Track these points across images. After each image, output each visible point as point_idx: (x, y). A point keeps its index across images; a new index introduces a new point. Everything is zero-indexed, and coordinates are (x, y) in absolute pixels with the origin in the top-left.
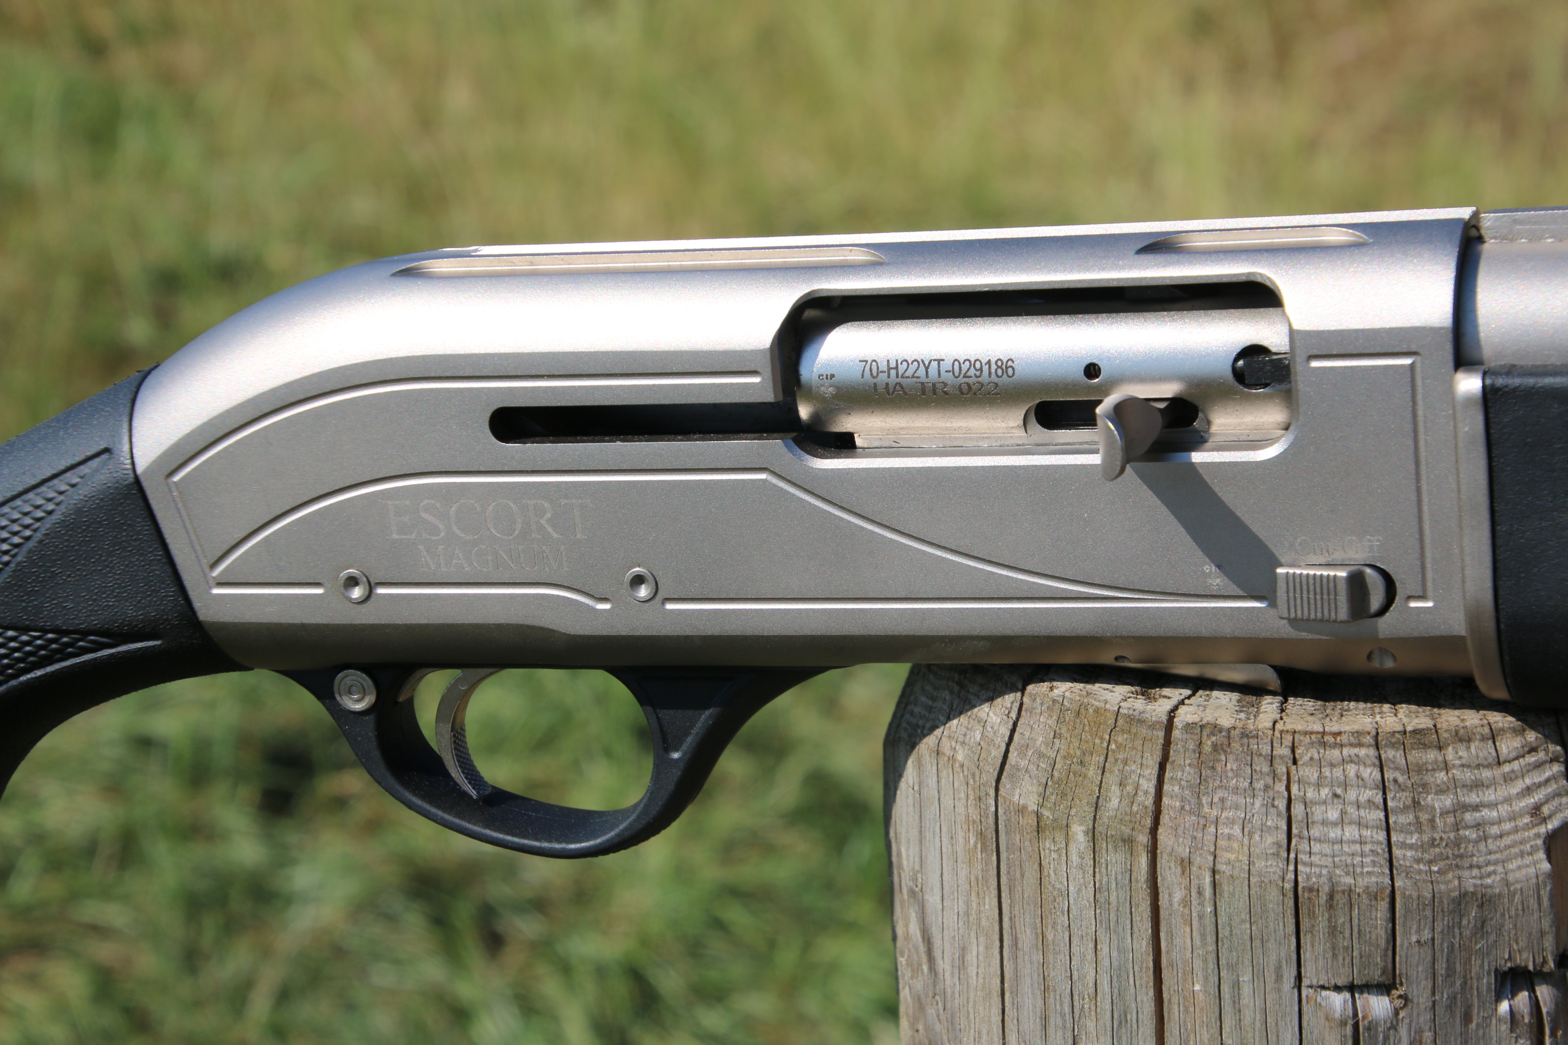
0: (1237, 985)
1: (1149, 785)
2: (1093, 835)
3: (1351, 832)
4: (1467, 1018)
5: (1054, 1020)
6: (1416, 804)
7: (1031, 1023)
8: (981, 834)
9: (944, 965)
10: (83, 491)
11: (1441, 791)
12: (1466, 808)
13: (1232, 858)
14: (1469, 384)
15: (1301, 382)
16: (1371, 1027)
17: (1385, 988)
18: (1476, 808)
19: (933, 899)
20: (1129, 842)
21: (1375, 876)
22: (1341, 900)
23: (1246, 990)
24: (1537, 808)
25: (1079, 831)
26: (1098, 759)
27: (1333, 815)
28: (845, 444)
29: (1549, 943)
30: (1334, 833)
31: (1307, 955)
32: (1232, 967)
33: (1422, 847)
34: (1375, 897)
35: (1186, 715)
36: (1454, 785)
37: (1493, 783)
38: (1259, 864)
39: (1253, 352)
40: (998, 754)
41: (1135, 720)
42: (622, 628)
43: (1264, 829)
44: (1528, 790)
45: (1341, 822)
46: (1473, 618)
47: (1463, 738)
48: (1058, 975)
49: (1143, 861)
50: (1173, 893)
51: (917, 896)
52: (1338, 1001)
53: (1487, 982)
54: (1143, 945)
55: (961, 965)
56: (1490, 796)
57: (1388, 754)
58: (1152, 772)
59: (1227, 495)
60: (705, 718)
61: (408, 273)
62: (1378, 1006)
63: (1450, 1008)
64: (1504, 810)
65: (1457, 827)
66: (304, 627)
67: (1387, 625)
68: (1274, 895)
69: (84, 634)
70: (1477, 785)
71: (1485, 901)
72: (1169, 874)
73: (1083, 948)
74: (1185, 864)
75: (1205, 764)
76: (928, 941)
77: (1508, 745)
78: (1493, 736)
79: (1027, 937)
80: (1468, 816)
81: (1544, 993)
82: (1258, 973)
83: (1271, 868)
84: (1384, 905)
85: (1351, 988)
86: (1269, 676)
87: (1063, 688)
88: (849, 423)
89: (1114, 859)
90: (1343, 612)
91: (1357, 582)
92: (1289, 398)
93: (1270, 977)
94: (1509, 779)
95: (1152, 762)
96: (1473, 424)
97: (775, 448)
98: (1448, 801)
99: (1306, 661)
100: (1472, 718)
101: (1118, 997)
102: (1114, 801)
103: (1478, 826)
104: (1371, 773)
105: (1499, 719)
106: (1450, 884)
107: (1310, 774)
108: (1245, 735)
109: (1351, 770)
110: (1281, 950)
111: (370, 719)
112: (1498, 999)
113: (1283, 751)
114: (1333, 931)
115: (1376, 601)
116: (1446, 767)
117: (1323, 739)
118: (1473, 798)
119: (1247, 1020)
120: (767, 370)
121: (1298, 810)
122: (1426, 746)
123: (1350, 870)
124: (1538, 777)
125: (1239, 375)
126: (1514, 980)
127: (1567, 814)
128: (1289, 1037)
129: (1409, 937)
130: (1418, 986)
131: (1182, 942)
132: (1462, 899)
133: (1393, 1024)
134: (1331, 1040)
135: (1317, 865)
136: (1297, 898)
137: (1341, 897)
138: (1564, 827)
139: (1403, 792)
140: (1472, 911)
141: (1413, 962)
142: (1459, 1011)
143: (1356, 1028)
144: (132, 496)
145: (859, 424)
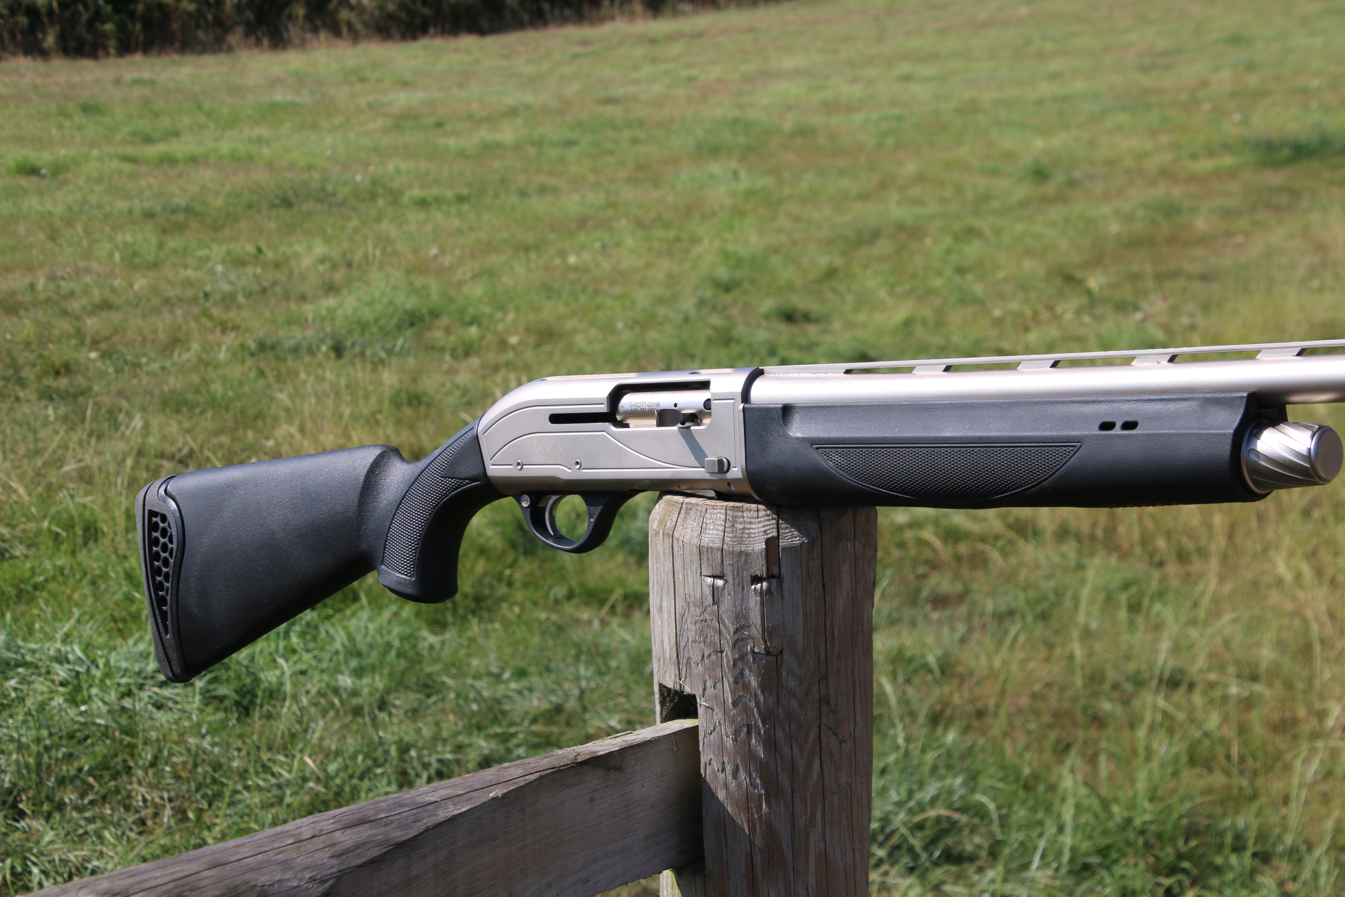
0: (688, 575)
1: (675, 519)
3: (715, 532)
4: (743, 589)
5: (659, 592)
6: (733, 525)
10: (467, 439)
11: (741, 523)
12: (747, 529)
13: (688, 538)
14: (741, 406)
15: (712, 407)
16: (718, 588)
17: (721, 577)
18: (749, 529)
20: (669, 535)
21: (718, 544)
22: (710, 550)
23: (690, 577)
24: (766, 531)
25: (661, 533)
26: (668, 514)
27: (712, 527)
28: (627, 426)
29: (765, 569)
30: (711, 532)
31: (703, 566)
32: (687, 570)
33: (732, 538)
34: (718, 549)
36: (744, 522)
37: (755, 523)
38: (693, 540)
39: (706, 401)
41: (677, 506)
42: (573, 477)
43: (696, 531)
44: (764, 526)
45: (714, 529)
47: (749, 511)
49: (671, 540)
50: (676, 549)
52: (710, 580)
53: (748, 579)
54: (671, 565)
56: (753, 526)
57: (729, 514)
59: (698, 438)
60: (599, 509)
62: (720, 583)
63: (738, 585)
64: (757, 530)
65: (743, 533)
66: (508, 477)
67: (729, 475)
68: (695, 548)
69: (464, 479)
70: (751, 523)
71: (747, 554)
72: (675, 543)
74: (678, 540)
75: (687, 513)
77: (761, 514)
78: (758, 511)
80: (746, 531)
81: (765, 584)
82: (693, 572)
83: (695, 541)
84: (721, 553)
85: (713, 577)
86: (714, 495)
88: (628, 421)
89: (666, 540)
90: (717, 470)
91: (720, 462)
93: (695, 572)
94: (759, 522)
95: (677, 516)
96: (741, 417)
97: (607, 425)
98: (742, 526)
100: (754, 506)
101: (668, 581)
102: (668, 525)
103: (749, 534)
104: (723, 517)
105: (761, 507)
106: (737, 549)
107: (708, 516)
108: (697, 505)
109: (719, 515)
110: (696, 565)
111: (529, 510)
112: (752, 584)
113: (704, 510)
114: (708, 559)
115: (726, 468)
116: (743, 517)
117: (713, 507)
118: (749, 526)
119: (691, 585)
120: (605, 402)
121: (704, 525)
122: (739, 511)
123: (713, 542)
124: (768, 523)
125: (704, 408)
126: (756, 579)
127: (775, 534)
128: (699, 591)
129: (726, 563)
130: (730, 578)
131: (678, 563)
132: (740, 553)
133: (724, 589)
134: (708, 592)
135: (706, 541)
136: (700, 549)
137: (710, 549)
138: (773, 537)
139: (731, 523)
140: (743, 557)
141: (728, 570)
142: (741, 586)
143: (714, 589)
144: (475, 440)
145: (630, 421)
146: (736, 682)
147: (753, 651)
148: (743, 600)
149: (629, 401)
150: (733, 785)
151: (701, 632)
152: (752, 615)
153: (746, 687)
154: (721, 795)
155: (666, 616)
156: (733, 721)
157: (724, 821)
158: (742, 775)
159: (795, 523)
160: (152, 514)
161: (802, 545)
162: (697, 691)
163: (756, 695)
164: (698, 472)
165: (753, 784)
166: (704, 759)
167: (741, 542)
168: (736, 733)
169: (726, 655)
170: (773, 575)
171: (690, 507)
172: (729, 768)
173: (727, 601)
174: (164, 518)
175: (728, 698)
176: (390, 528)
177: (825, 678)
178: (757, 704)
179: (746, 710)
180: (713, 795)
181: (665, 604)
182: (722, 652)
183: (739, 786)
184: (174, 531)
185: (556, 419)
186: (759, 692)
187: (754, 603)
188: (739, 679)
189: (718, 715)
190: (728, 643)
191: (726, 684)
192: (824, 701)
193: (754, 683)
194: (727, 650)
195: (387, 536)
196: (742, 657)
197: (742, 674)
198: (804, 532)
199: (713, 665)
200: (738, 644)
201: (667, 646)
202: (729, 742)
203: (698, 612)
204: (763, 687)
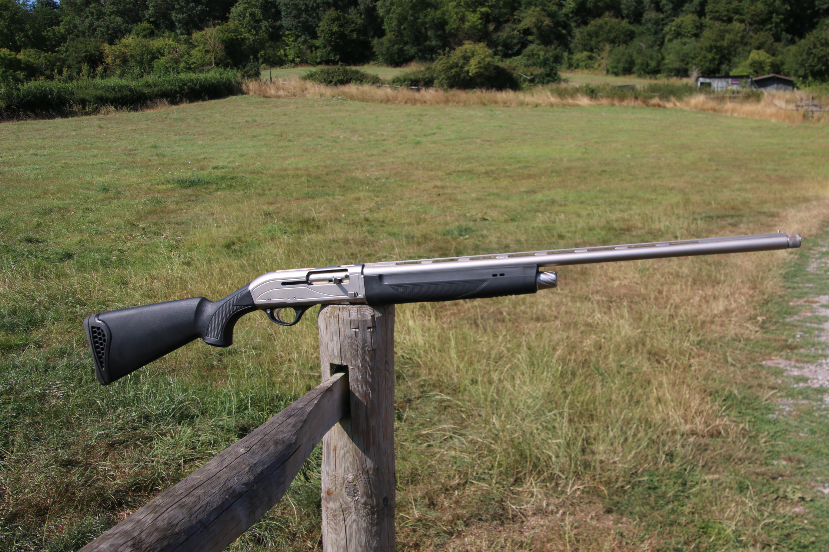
2: (334, 318)
3: (355, 315)
5: (331, 335)
7: (329, 336)
9: (322, 333)
10: (245, 293)
11: (362, 312)
12: (364, 313)
13: (345, 318)
14: (363, 277)
15: (350, 277)
17: (358, 329)
20: (337, 318)
21: (356, 318)
23: (346, 330)
24: (370, 313)
25: (332, 317)
26: (334, 311)
27: (353, 314)
28: (313, 285)
29: (372, 325)
30: (353, 316)
31: (351, 326)
32: (345, 328)
33: (361, 316)
39: (346, 275)
40: (326, 312)
41: (337, 307)
42: (293, 302)
43: (348, 316)
46: (364, 298)
47: (365, 308)
48: (331, 331)
50: (340, 321)
51: (320, 327)
53: (367, 328)
54: (338, 326)
55: (324, 332)
57: (358, 309)
58: (338, 312)
59: (344, 287)
60: (301, 310)
61: (274, 272)
64: (368, 313)
66: (264, 304)
67: (357, 298)
68: (348, 321)
69: (244, 306)
70: (365, 311)
71: (366, 321)
73: (333, 328)
74: (341, 319)
75: (343, 310)
76: (321, 331)
77: (368, 308)
79: (329, 329)
81: (371, 329)
83: (348, 318)
84: (358, 321)
85: (355, 329)
86: (348, 303)
87: (332, 305)
90: (354, 297)
91: (355, 294)
92: (349, 279)
93: (348, 328)
94: (368, 311)
95: (338, 310)
96: (363, 280)
97: (307, 285)
99: (352, 301)
100: (365, 306)
101: (336, 332)
102: (335, 315)
103: (365, 315)
104: (357, 311)
105: (368, 306)
106: (363, 319)
107: (350, 310)
108: (347, 308)
109: (355, 311)
110: (349, 325)
111: (269, 314)
113: (349, 308)
114: (353, 323)
115: (356, 296)
116: (363, 310)
117: (353, 308)
119: (347, 332)
120: (306, 278)
121: (350, 313)
122: (361, 309)
124: (371, 311)
125: (345, 277)
126: (369, 328)
127: (373, 314)
128: (350, 334)
129: (360, 324)
130: (361, 328)
131: (341, 325)
132: (364, 321)
133: (359, 332)
134: (353, 333)
135: (352, 318)
136: (350, 321)
137: (354, 320)
139: (359, 312)
140: (365, 321)
141: (360, 326)
142: (364, 331)
143: (356, 332)
144: (249, 292)
145: (314, 283)
146: (362, 360)
147: (368, 350)
148: (365, 335)
149: (312, 277)
150: (361, 391)
151: (351, 346)
152: (368, 339)
153: (366, 361)
154: (357, 394)
155: (335, 342)
156: (361, 372)
157: (358, 402)
158: (364, 387)
159: (378, 310)
160: (93, 327)
161: (381, 316)
162: (349, 364)
163: (369, 363)
164: (345, 297)
165: (368, 390)
166: (351, 384)
167: (364, 317)
168: (362, 375)
170: (374, 327)
171: (343, 308)
172: (360, 386)
173: (360, 336)
174: (99, 328)
175: (360, 365)
176: (209, 324)
177: (386, 356)
178: (369, 366)
179: (366, 368)
180: (354, 395)
181: (335, 339)
182: (358, 351)
183: (363, 391)
184: (105, 333)
185: (283, 284)
187: (368, 335)
188: (364, 360)
189: (356, 371)
190: (360, 348)
191: (359, 361)
192: (386, 362)
193: (368, 359)
194: (360, 350)
195: (208, 328)
196: (365, 352)
197: (364, 357)
198: (381, 312)
199: (355, 356)
200: (363, 348)
201: (335, 351)
202: (360, 378)
203: (349, 340)
204: (371, 360)
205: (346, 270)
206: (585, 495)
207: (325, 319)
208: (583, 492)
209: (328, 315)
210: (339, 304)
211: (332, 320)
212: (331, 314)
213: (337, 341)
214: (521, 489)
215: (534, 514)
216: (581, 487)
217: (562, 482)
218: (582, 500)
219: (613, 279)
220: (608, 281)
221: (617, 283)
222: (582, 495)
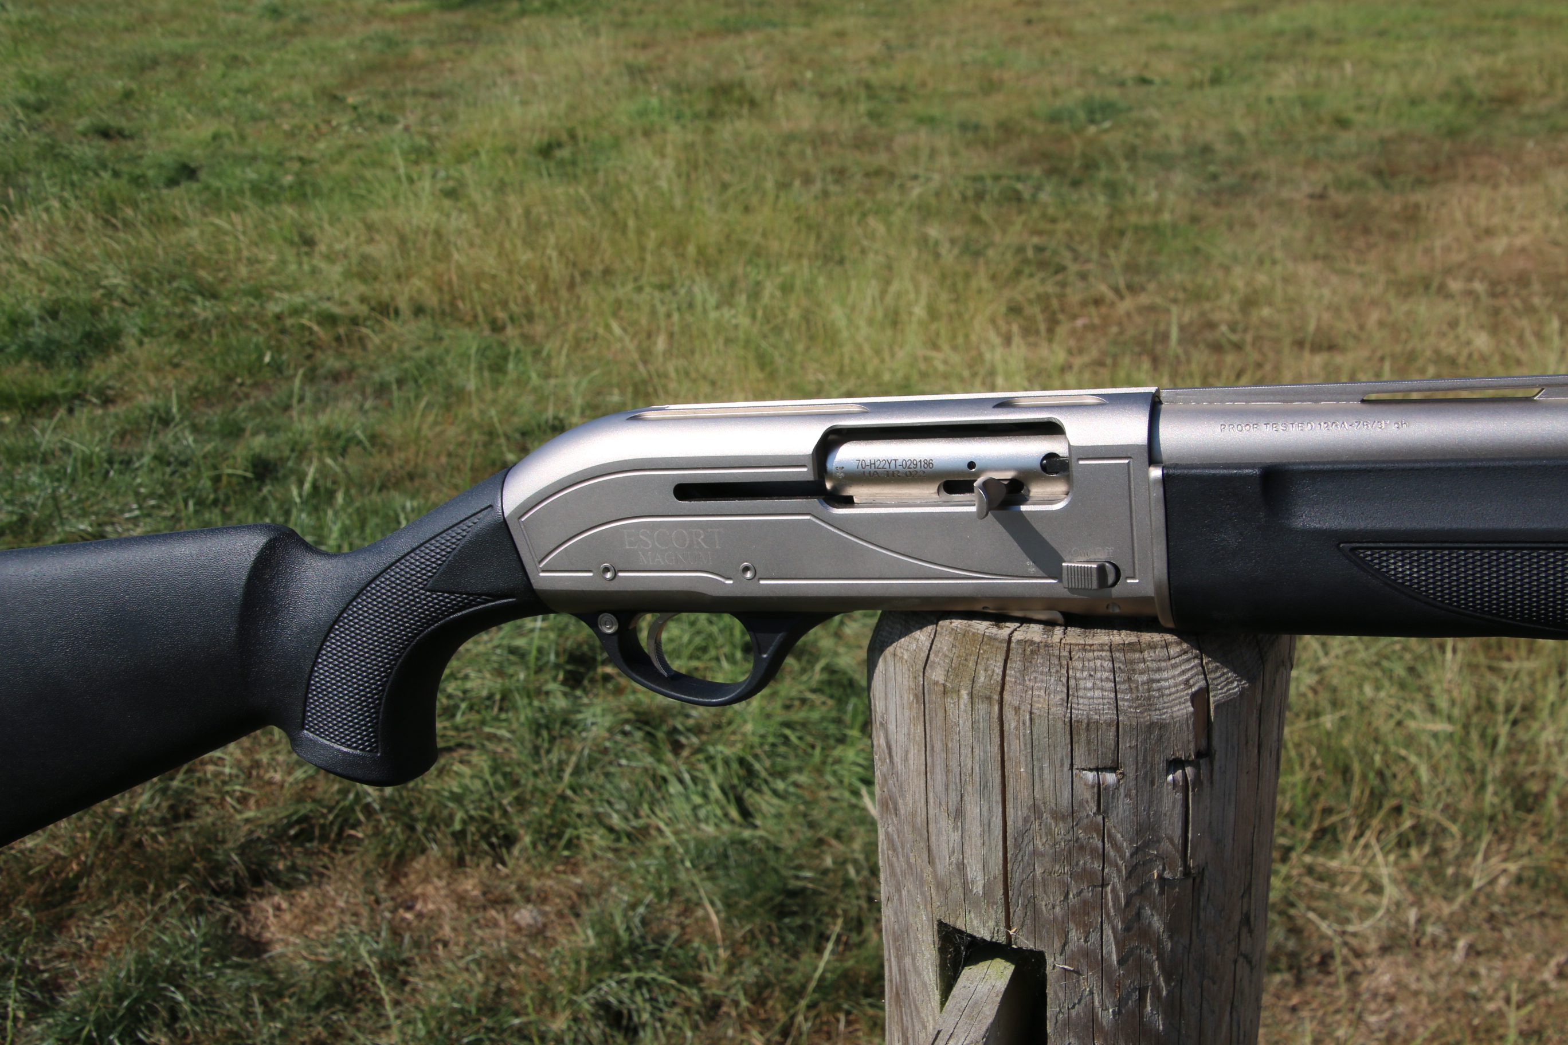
0: (1041, 769)
1: (999, 671)
2: (971, 695)
3: (1098, 693)
4: (1152, 783)
5: (952, 786)
6: (1129, 679)
7: (940, 788)
8: (916, 696)
9: (897, 759)
10: (480, 526)
11: (1142, 673)
12: (1154, 681)
13: (1039, 706)
14: (1156, 473)
15: (1075, 472)
16: (1107, 788)
17: (1113, 769)
18: (1158, 681)
19: (892, 727)
20: (989, 699)
21: (1108, 715)
22: (1093, 727)
23: (1046, 771)
24: (1187, 682)
25: (964, 693)
26: (974, 658)
27: (1089, 685)
28: (849, 502)
29: (1192, 746)
30: (1090, 694)
31: (1076, 753)
32: (1039, 760)
33: (1132, 700)
34: (1109, 725)
35: (1018, 636)
36: (1148, 670)
37: (1166, 669)
38: (1053, 709)
39: (1050, 456)
40: (924, 655)
41: (992, 638)
42: (738, 592)
43: (1055, 692)
44: (1183, 672)
45: (1093, 688)
46: (1158, 587)
47: (1152, 646)
48: (954, 765)
49: (996, 708)
50: (1011, 724)
51: (884, 726)
52: (1090, 776)
53: (1162, 765)
54: (996, 749)
55: (906, 759)
56: (1165, 675)
57: (1117, 655)
58: (1001, 664)
59: (1038, 526)
60: (779, 637)
61: (635, 418)
62: (1110, 778)
63: (1145, 778)
64: (1172, 682)
65: (1149, 690)
66: (584, 592)
67: (1116, 591)
68: (1060, 724)
69: (480, 595)
70: (1159, 670)
71: (1162, 726)
72: (1009, 714)
73: (966, 751)
74: (1017, 709)
75: (1027, 660)
76: (889, 747)
77: (1174, 650)
78: (1167, 646)
79: (938, 746)
80: (1154, 685)
81: (1189, 771)
82: (1052, 763)
83: (1059, 711)
84: (1113, 729)
85: (1097, 770)
86: (1057, 616)
87: (957, 623)
88: (852, 491)
89: (982, 707)
90: (1095, 585)
91: (1101, 570)
92: (1068, 479)
93: (1058, 764)
94: (1174, 667)
95: (1001, 659)
96: (1158, 493)
97: (814, 502)
98: (1145, 678)
99: (1076, 609)
100: (1156, 637)
101: (984, 774)
102: (982, 679)
103: (1159, 690)
104: (1108, 664)
105: (1169, 638)
106: (1146, 718)
107: (1079, 665)
108: (1047, 646)
109: (1098, 663)
110: (1063, 751)
111: (616, 637)
112: (1167, 774)
113: (1065, 653)
114: (1089, 742)
115: (1111, 579)
116: (1144, 661)
117: (1084, 648)
118: (1157, 676)
119: (1047, 784)
120: (810, 464)
121: (1072, 682)
122: (1134, 651)
123: (1097, 712)
124: (1187, 666)
125: (1044, 468)
126: (1175, 764)
127: (1202, 683)
128: (1067, 794)
129: (1125, 745)
130: (1129, 768)
131: (1015, 748)
132: (1151, 726)
133: (1117, 787)
134: (1087, 795)
135: (1081, 710)
136: (1073, 727)
137: (1090, 725)
138: (1200, 690)
139: (1124, 674)
140: (1155, 729)
141: (1127, 755)
142: (1149, 780)
143: (1099, 789)
144: (502, 528)
145: (856, 492)
146: (1127, 929)
147: (1160, 877)
148: (1150, 803)
149: (848, 455)
151: (1067, 857)
152: (1166, 823)
153: (1146, 934)
155: (975, 828)
156: (1115, 986)
159: (1226, 659)
161: (1242, 693)
162: (1049, 947)
163: (1159, 942)
164: (1041, 585)
167: (1148, 704)
168: (1120, 1004)
169: (1114, 890)
170: (1204, 754)
171: (1030, 645)
173: (1122, 807)
175: (1110, 953)
176: (312, 671)
178: (1160, 957)
179: (1142, 964)
181: (973, 809)
182: (1103, 885)
185: (686, 491)
186: (1165, 937)
187: (1170, 803)
188: (1133, 926)
189: (1089, 982)
190: (1119, 871)
191: (1108, 932)
192: (1247, 921)
193: (1157, 924)
194: (1116, 881)
195: (309, 685)
196: (1143, 889)
197: (1138, 914)
198: (1241, 671)
199: (1085, 908)
200: (1135, 871)
201: (975, 873)
202: (1107, 1016)
203: (1060, 829)
204: (1172, 929)
205: (1051, 429)
206: (1524, 890)
207: (921, 697)
208: (1519, 880)
209: (937, 675)
210: (999, 618)
211: (960, 708)
212: (954, 671)
213: (986, 827)
214: (1334, 864)
215: (1385, 950)
216: (1513, 867)
217: (1452, 846)
218: (1517, 907)
219: (1489, 232)
220: (1477, 238)
221: (1499, 245)
222: (1514, 890)
